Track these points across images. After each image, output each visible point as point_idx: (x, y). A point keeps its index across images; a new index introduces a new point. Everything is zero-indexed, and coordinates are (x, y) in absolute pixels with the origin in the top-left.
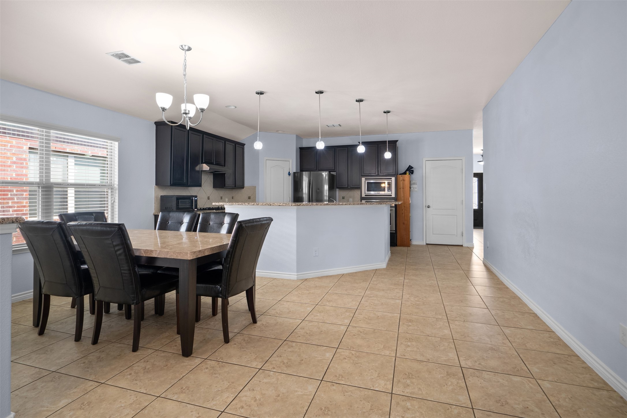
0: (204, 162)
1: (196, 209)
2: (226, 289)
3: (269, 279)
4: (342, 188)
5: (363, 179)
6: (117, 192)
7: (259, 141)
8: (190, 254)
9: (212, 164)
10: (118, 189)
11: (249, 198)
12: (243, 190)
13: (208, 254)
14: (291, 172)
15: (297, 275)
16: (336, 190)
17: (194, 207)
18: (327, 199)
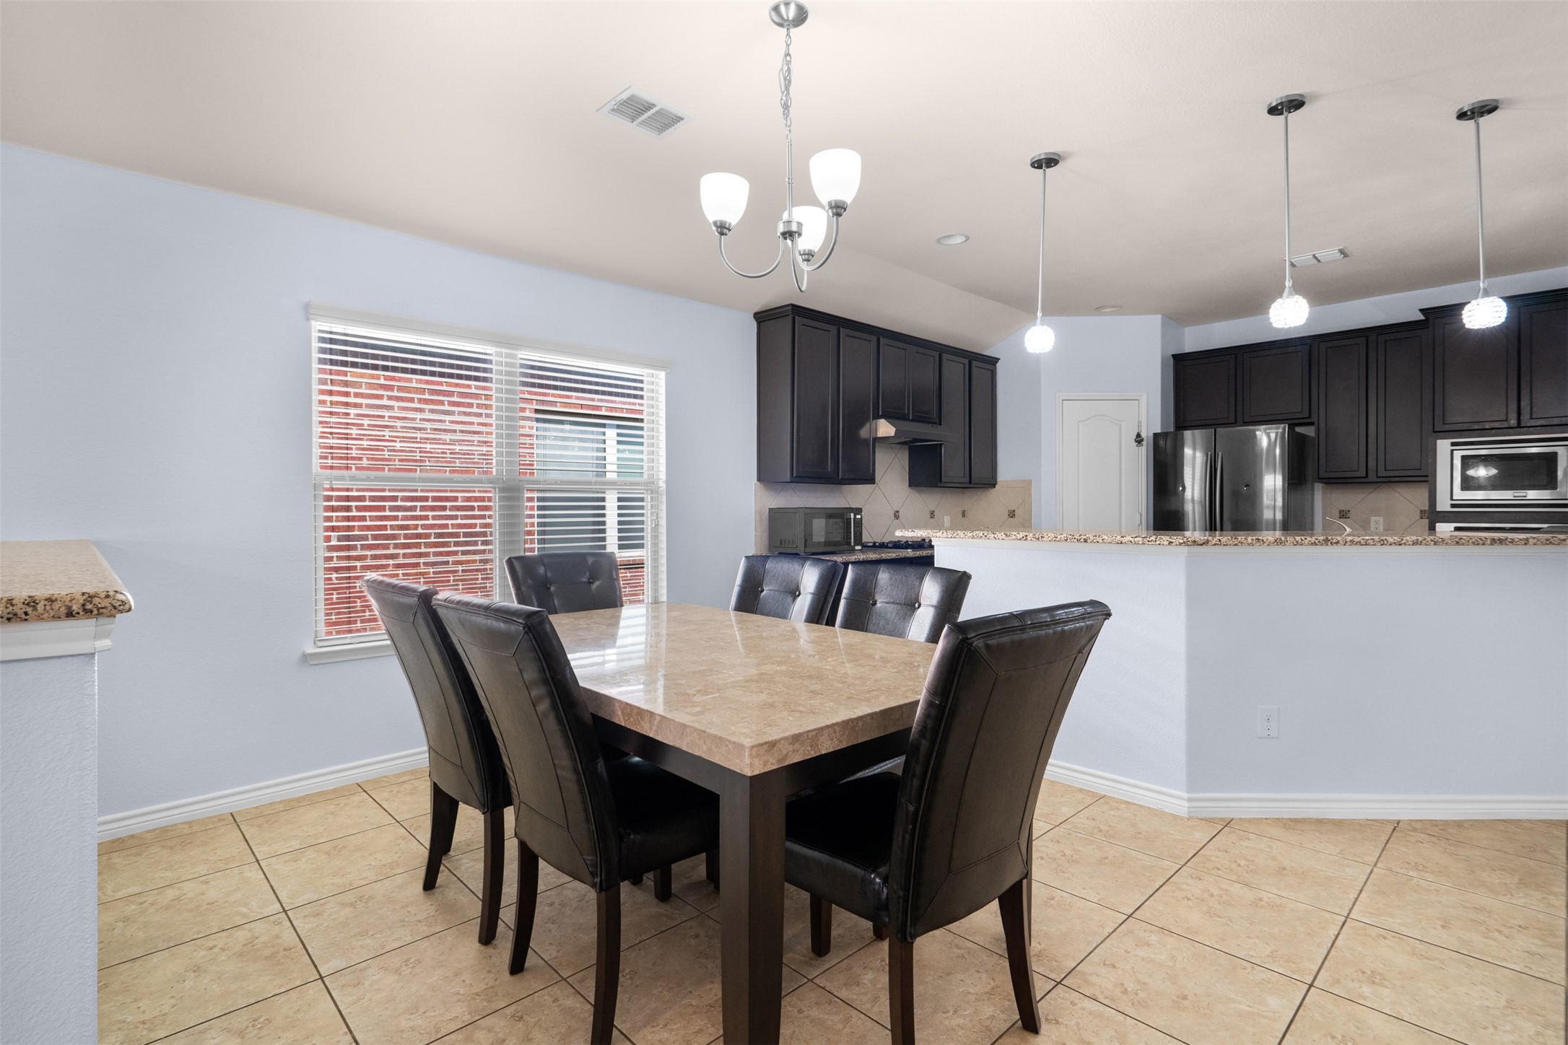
0: (880, 414)
1: (858, 545)
2: (907, 901)
3: (1080, 796)
4: (1339, 480)
5: (1443, 446)
6: (664, 499)
7: (1042, 324)
8: (751, 755)
9: (904, 418)
10: (665, 491)
11: (1012, 514)
12: (993, 493)
13: (831, 750)
14: (1144, 435)
15: (1189, 800)
16: (1313, 490)
17: (852, 540)
18: (1279, 516)
